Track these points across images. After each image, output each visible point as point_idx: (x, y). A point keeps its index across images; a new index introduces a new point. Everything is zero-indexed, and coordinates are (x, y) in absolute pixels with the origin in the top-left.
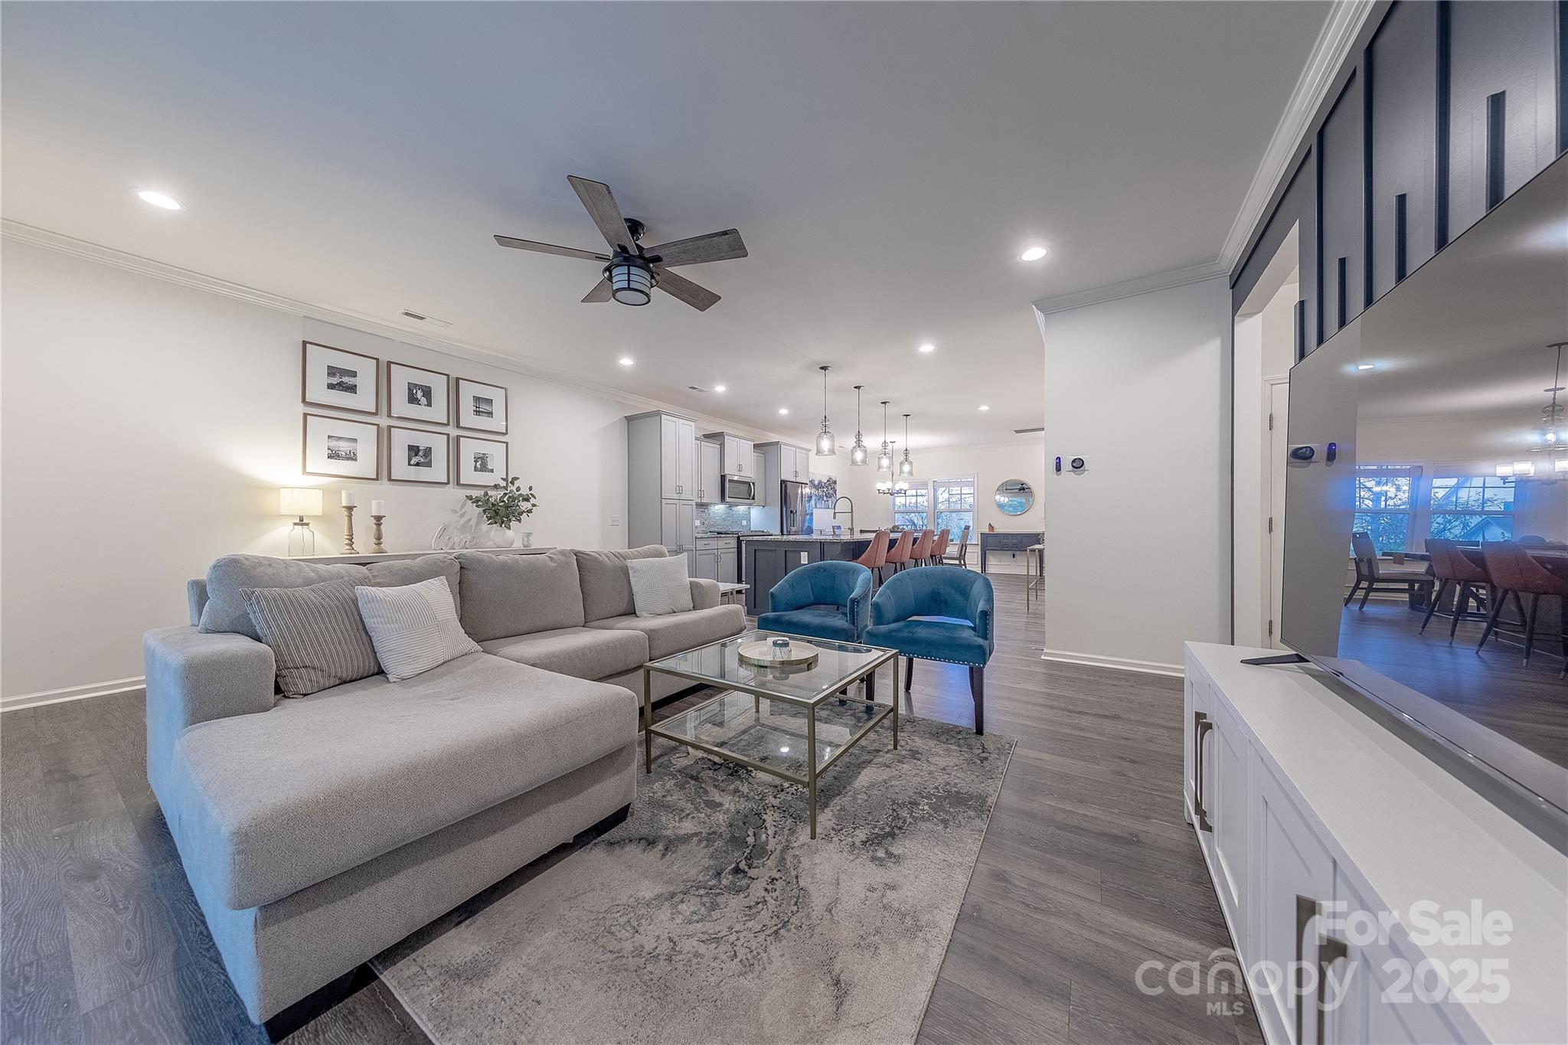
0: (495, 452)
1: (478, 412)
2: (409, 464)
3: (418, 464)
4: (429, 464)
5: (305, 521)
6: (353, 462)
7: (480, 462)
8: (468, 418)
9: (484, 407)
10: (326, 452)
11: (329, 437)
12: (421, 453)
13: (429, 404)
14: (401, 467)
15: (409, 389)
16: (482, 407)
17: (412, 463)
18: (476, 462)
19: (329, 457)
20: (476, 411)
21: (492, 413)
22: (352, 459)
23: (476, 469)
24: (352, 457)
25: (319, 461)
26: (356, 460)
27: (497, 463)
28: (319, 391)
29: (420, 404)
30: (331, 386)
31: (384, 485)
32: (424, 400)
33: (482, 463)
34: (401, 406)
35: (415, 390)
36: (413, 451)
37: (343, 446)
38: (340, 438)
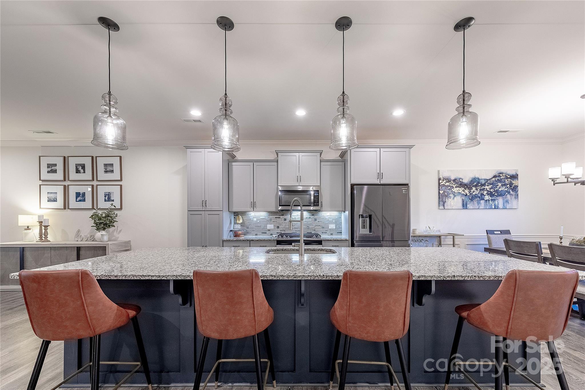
0: (115, 191)
1: (106, 172)
2: (76, 201)
3: (80, 201)
4: (84, 200)
5: (29, 228)
6: (56, 202)
7: (107, 197)
8: (102, 175)
9: (109, 168)
10: (47, 199)
11: (48, 193)
12: (81, 195)
13: (84, 172)
14: (73, 202)
15: (76, 167)
16: (108, 168)
17: (77, 201)
18: (105, 197)
19: (48, 201)
20: (105, 171)
21: (113, 171)
22: (55, 201)
23: (105, 201)
24: (55, 200)
25: (45, 203)
26: (57, 201)
27: (116, 197)
28: (45, 176)
29: (81, 173)
30: (48, 172)
31: (68, 212)
32: (82, 171)
33: (108, 197)
34: (73, 175)
35: (78, 167)
36: (78, 195)
37: (52, 196)
38: (51, 193)
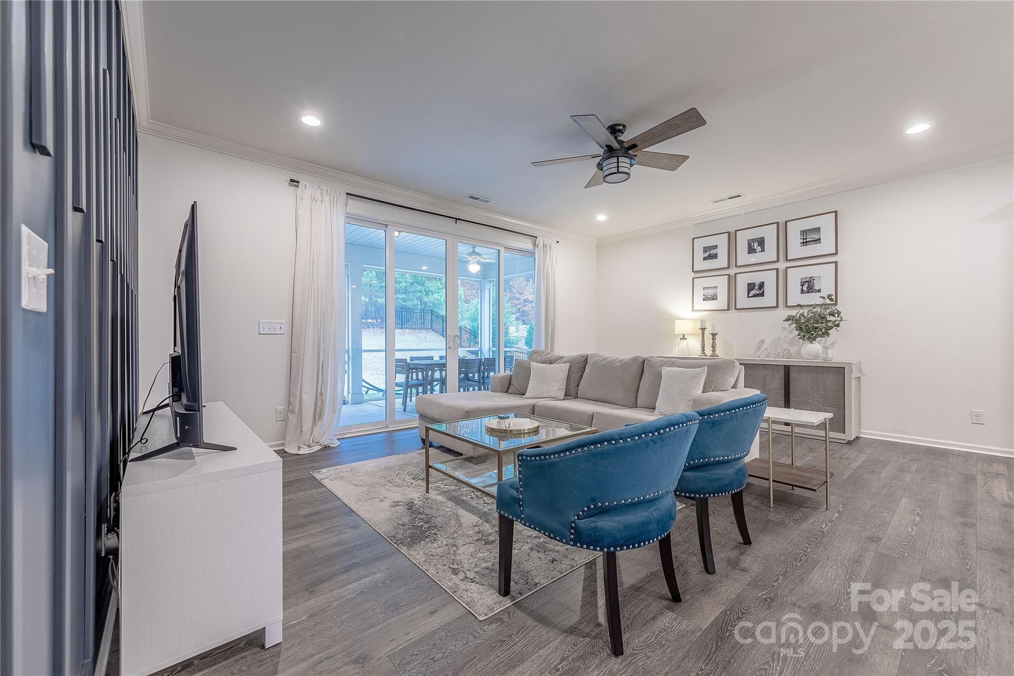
0: (824, 274)
1: (805, 243)
2: (748, 297)
3: (755, 296)
4: (762, 295)
5: (685, 337)
6: (716, 301)
7: (807, 285)
8: (796, 249)
9: (811, 237)
10: (702, 297)
11: (704, 288)
12: (756, 288)
13: (763, 250)
14: (743, 299)
15: (749, 244)
16: (810, 237)
17: (750, 295)
18: (802, 285)
19: (703, 300)
20: (803, 243)
21: (820, 239)
22: (714, 299)
23: (802, 292)
24: (714, 298)
25: (700, 304)
26: (717, 299)
27: (825, 283)
28: (701, 265)
29: (757, 252)
30: (705, 259)
31: (733, 313)
32: (759, 249)
33: (809, 286)
34: (743, 257)
35: (753, 244)
36: (751, 287)
37: (710, 292)
38: (709, 288)
